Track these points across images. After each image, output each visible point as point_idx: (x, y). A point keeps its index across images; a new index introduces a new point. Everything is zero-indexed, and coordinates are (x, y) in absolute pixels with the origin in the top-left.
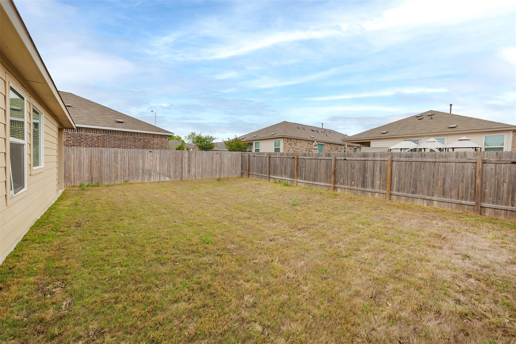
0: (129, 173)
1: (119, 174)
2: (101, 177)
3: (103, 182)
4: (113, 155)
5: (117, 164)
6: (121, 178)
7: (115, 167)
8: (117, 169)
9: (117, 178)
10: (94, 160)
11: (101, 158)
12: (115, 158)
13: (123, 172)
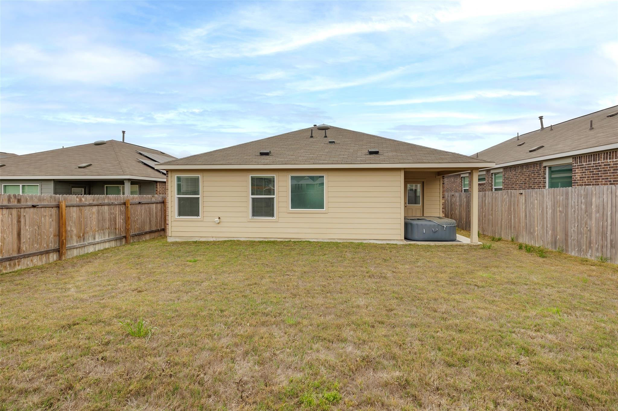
0: (611, 241)
1: (593, 238)
2: (566, 240)
3: (570, 249)
4: (583, 201)
5: (591, 219)
6: (597, 250)
7: (586, 224)
8: (590, 231)
9: (590, 247)
10: (558, 209)
11: (567, 206)
12: (586, 207)
13: (600, 237)
